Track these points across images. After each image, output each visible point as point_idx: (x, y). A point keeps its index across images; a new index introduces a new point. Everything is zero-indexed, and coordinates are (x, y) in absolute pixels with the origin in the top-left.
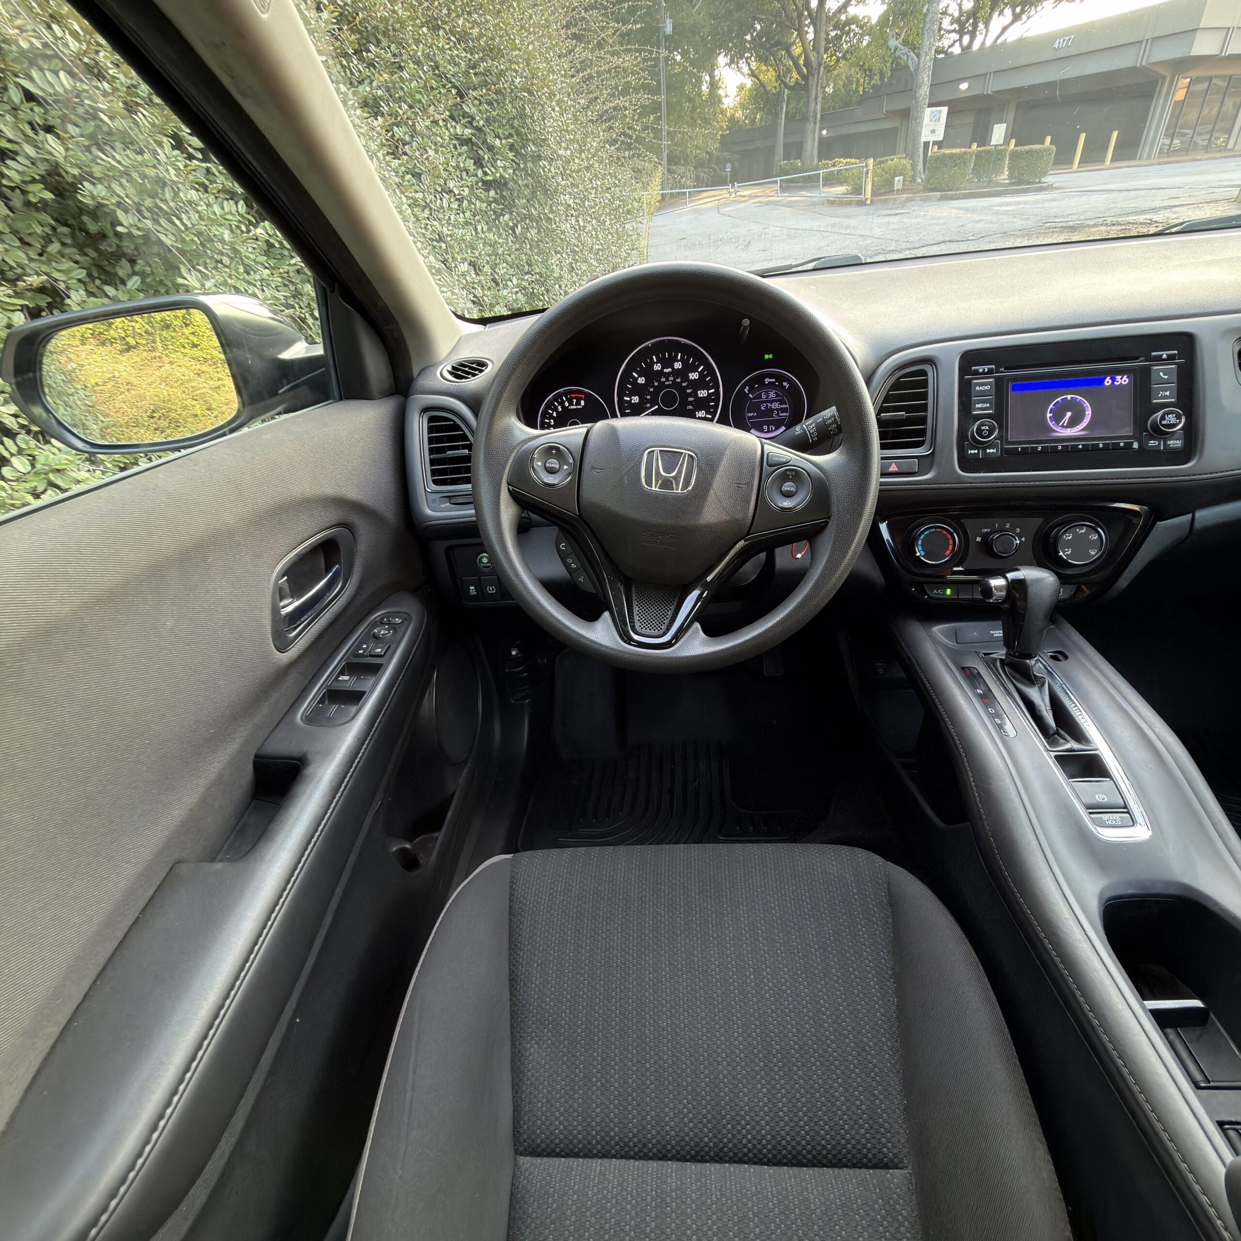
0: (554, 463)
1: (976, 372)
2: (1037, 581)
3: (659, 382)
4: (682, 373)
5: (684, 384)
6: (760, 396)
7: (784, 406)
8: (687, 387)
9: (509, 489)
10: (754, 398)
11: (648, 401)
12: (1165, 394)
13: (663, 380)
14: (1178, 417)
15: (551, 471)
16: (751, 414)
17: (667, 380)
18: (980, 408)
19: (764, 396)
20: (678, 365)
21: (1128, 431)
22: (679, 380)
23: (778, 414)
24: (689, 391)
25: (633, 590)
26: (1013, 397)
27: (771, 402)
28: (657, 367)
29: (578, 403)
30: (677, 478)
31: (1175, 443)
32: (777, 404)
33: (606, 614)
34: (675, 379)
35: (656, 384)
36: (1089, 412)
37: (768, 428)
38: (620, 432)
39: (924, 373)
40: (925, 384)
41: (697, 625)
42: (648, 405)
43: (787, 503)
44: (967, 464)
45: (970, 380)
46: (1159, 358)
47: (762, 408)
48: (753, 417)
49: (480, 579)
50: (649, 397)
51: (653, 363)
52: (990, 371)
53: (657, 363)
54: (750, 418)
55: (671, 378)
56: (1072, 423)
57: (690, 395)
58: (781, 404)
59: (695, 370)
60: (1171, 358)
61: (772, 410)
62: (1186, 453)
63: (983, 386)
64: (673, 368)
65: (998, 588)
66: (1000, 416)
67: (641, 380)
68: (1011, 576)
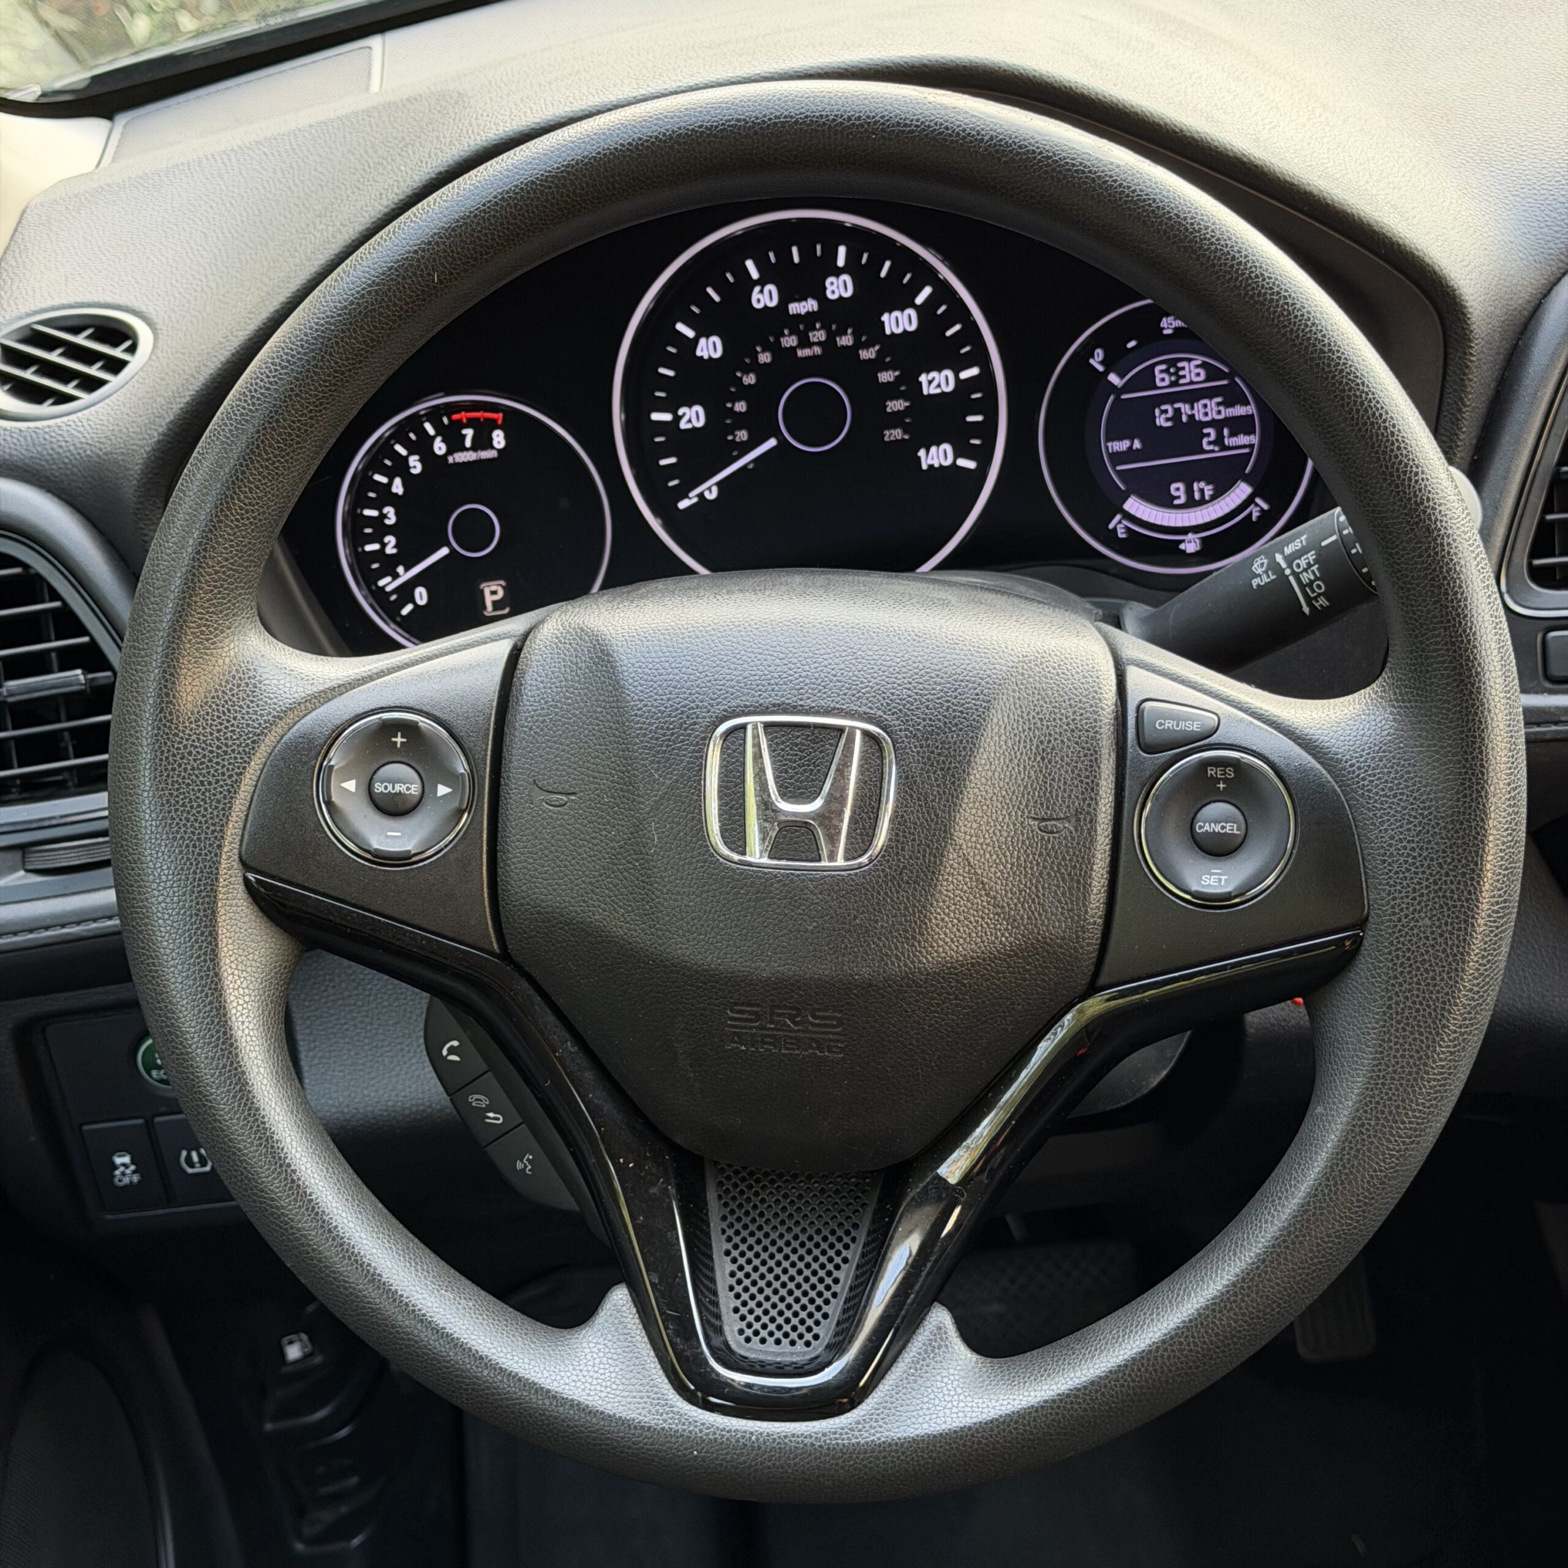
0: (400, 780)
3: (776, 349)
4: (858, 315)
5: (868, 354)
6: (1146, 379)
7: (1239, 411)
8: (879, 364)
9: (246, 882)
10: (1128, 388)
11: (741, 420)
13: (789, 341)
15: (393, 809)
16: (1121, 446)
17: (805, 343)
19: (1162, 379)
22: (846, 341)
23: (1219, 441)
24: (886, 377)
25: (711, 1195)
27: (1192, 397)
28: (765, 297)
29: (483, 441)
30: (828, 817)
32: (1212, 404)
33: (619, 1297)
34: (831, 337)
35: (765, 358)
37: (1190, 492)
41: (940, 1318)
42: (742, 435)
43: (1215, 880)
47: (1161, 421)
48: (1130, 455)
49: (149, 1124)
50: (741, 407)
51: (747, 284)
53: (762, 282)
54: (1118, 458)
55: (818, 335)
57: (891, 391)
58: (1227, 404)
59: (904, 301)
61: (1196, 427)
64: (820, 294)
67: (710, 348)
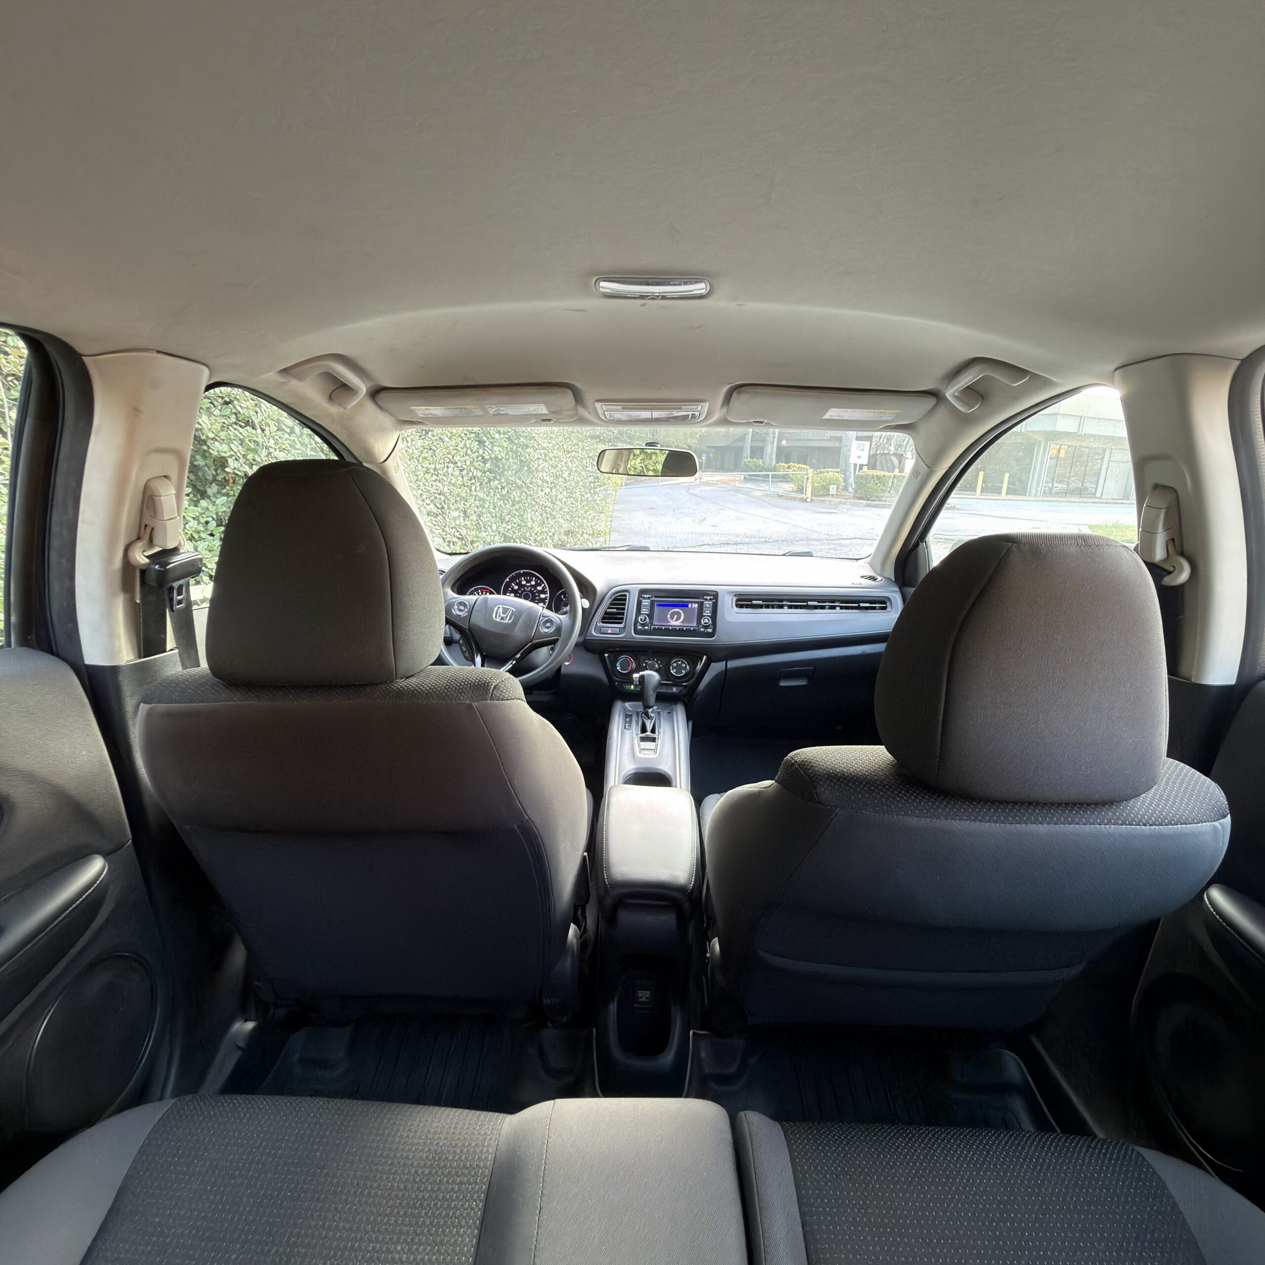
0: (462, 608)
1: (644, 598)
2: (650, 675)
4: (535, 586)
8: (536, 593)
12: (707, 613)
13: (526, 588)
14: (709, 620)
15: (460, 610)
18: (645, 611)
20: (533, 583)
21: (695, 624)
24: (537, 594)
26: (656, 609)
28: (524, 583)
30: (506, 617)
31: (710, 630)
34: (531, 589)
36: (683, 617)
38: (489, 600)
39: (625, 596)
40: (625, 600)
43: (546, 630)
44: (637, 632)
45: (641, 600)
46: (706, 599)
51: (521, 581)
52: (649, 598)
55: (529, 588)
56: (677, 620)
57: (537, 596)
59: (540, 585)
60: (710, 599)
62: (712, 635)
63: (646, 602)
64: (530, 584)
65: (636, 678)
66: (651, 616)
67: (516, 587)
68: (641, 673)
